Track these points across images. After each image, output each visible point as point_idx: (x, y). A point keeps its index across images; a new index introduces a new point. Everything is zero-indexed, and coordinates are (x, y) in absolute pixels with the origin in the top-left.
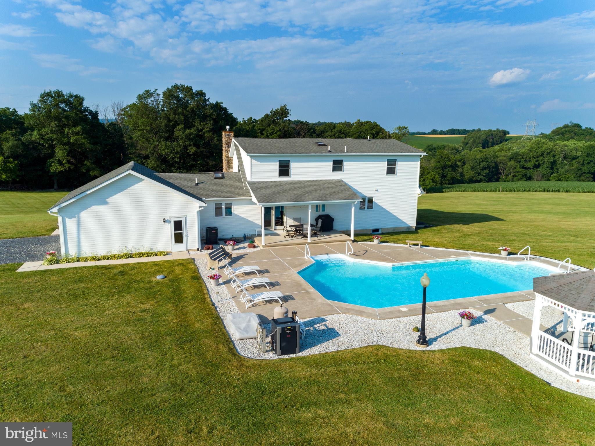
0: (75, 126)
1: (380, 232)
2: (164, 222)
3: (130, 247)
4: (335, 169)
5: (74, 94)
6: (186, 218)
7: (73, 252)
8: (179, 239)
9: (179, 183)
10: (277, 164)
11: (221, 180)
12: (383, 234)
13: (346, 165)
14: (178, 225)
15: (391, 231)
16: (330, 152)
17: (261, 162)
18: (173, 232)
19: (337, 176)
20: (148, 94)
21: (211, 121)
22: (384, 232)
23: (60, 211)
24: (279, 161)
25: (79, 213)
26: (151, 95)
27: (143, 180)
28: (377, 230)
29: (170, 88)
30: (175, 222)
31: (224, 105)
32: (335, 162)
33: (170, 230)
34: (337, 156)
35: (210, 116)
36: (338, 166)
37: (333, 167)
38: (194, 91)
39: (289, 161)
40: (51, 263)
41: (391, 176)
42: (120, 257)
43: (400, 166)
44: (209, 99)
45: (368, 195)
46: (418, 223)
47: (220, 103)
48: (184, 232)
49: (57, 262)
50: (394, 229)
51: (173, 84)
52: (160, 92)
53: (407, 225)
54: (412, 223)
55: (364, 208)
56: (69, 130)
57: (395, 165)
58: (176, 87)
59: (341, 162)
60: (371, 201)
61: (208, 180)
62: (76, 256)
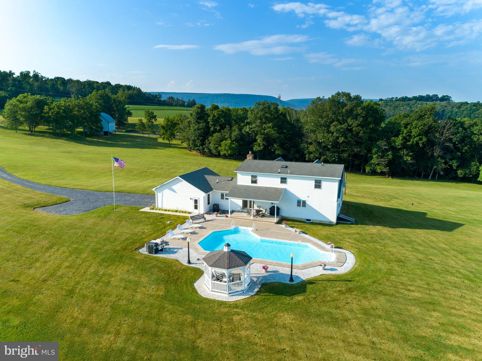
0: (269, 123)
1: (311, 221)
2: (191, 199)
3: (178, 208)
4: (282, 182)
6: (199, 199)
7: (160, 206)
8: (196, 207)
9: (211, 181)
10: (250, 177)
11: (230, 181)
13: (288, 180)
14: (196, 201)
15: (318, 222)
16: (279, 173)
17: (242, 175)
18: (194, 204)
19: (283, 186)
21: (361, 118)
22: (313, 222)
23: (155, 190)
25: (163, 191)
26: (321, 100)
27: (183, 181)
28: (310, 220)
29: (334, 95)
32: (282, 179)
34: (284, 176)
35: (360, 114)
38: (352, 96)
39: (257, 176)
40: (151, 209)
41: (318, 190)
42: (173, 211)
43: (324, 184)
44: (364, 100)
45: (303, 198)
48: (198, 205)
49: (153, 209)
50: (320, 221)
51: (337, 92)
52: (327, 98)
53: (330, 220)
54: (333, 219)
55: (300, 206)
56: (265, 125)
57: (320, 183)
58: (338, 94)
59: (285, 179)
60: (304, 203)
61: (224, 181)
62: (160, 208)
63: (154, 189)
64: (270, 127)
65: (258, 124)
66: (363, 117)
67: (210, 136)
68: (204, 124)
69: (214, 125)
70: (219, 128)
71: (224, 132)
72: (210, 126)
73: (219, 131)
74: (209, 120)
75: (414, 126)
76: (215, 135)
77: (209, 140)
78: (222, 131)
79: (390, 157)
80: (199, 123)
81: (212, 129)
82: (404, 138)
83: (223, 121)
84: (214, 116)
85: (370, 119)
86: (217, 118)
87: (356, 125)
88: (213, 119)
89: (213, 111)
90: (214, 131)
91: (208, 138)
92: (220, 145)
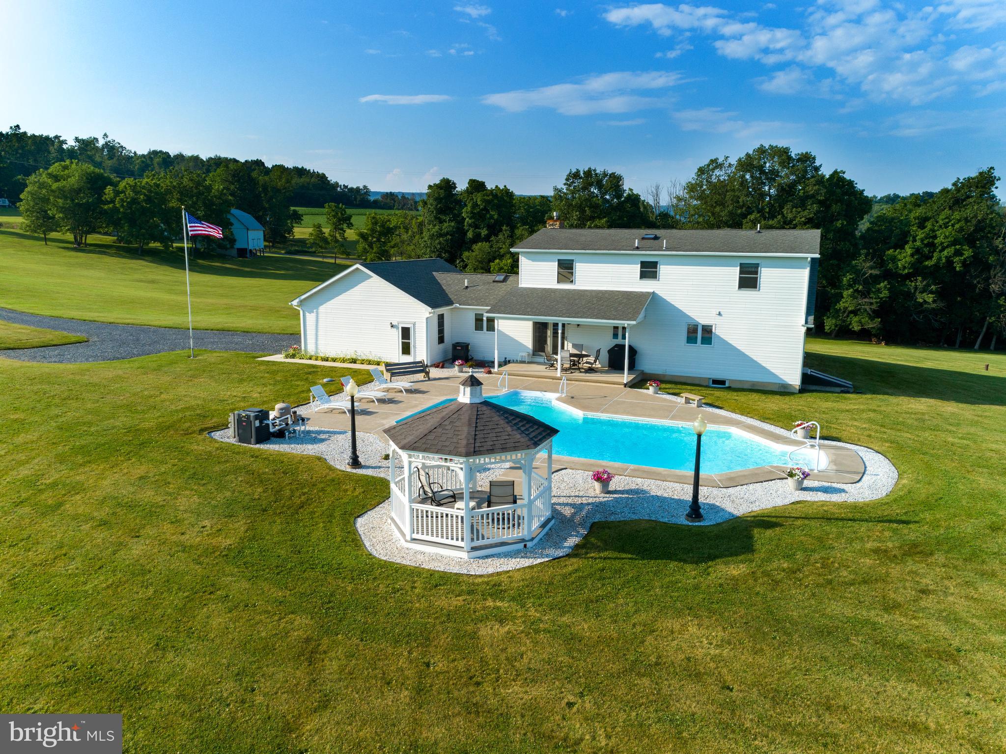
1: (727, 385)
2: (392, 326)
4: (643, 275)
6: (414, 324)
7: (311, 350)
8: (406, 349)
10: (556, 264)
12: (729, 388)
13: (664, 270)
14: (406, 333)
15: (746, 387)
16: (637, 248)
17: (533, 261)
18: (401, 340)
19: (647, 286)
20: (715, 164)
21: (815, 205)
22: (733, 386)
23: (301, 303)
24: (559, 260)
25: (317, 308)
26: (720, 166)
27: (371, 277)
28: (722, 382)
29: (751, 152)
30: (403, 328)
31: (847, 176)
32: (644, 264)
33: (397, 338)
34: (649, 255)
35: (813, 196)
36: (649, 270)
37: (641, 272)
38: (793, 155)
39: (573, 260)
40: (287, 357)
41: (748, 293)
42: (344, 361)
43: (766, 275)
44: (821, 166)
45: (703, 319)
46: (806, 379)
47: (840, 172)
48: (412, 341)
50: (754, 384)
51: (757, 146)
52: (733, 161)
53: (781, 379)
54: (794, 379)
55: (696, 342)
56: (591, 224)
57: (756, 273)
58: (761, 151)
59: (654, 265)
60: (708, 331)
61: (484, 284)
62: (313, 353)
63: (295, 303)
66: (820, 203)
67: (466, 250)
68: (453, 224)
69: (476, 226)
70: (486, 232)
71: (497, 242)
72: (466, 228)
73: (487, 239)
74: (463, 215)
75: (941, 222)
76: (477, 247)
77: (463, 261)
78: (493, 238)
79: (885, 294)
80: (441, 222)
81: (470, 235)
82: (917, 251)
83: (496, 217)
84: (475, 205)
85: (835, 208)
86: (482, 210)
87: (803, 219)
88: (472, 212)
89: (472, 194)
90: (477, 239)
91: (461, 255)
92: (489, 270)
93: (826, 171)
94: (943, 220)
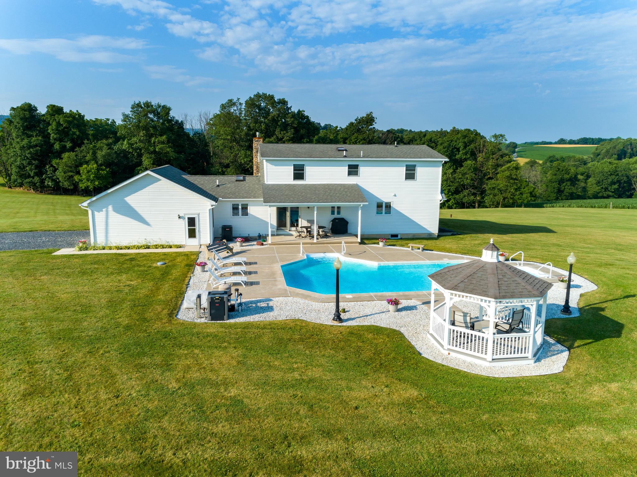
0: (161, 135)
1: (399, 237)
2: (179, 218)
3: (149, 239)
4: (350, 173)
5: (162, 105)
6: (199, 215)
7: (101, 240)
8: (192, 234)
9: (202, 184)
10: (292, 168)
11: (242, 183)
12: (401, 239)
13: (362, 170)
14: (192, 222)
15: (410, 237)
16: (345, 156)
17: (276, 165)
18: (187, 227)
19: (352, 180)
20: (231, 103)
21: (292, 130)
22: (403, 237)
23: (89, 204)
24: (294, 165)
25: (106, 207)
26: (234, 104)
27: (160, 180)
28: (396, 236)
29: (252, 97)
30: (189, 218)
31: (306, 114)
32: (350, 167)
33: (184, 226)
34: (353, 161)
35: (291, 125)
36: (353, 170)
37: (349, 171)
38: (276, 100)
39: (304, 165)
40: (80, 249)
41: (410, 182)
42: (139, 248)
43: (420, 171)
44: (291, 107)
45: (385, 199)
46: (440, 230)
47: (302, 111)
48: (197, 228)
49: (86, 249)
50: (414, 235)
51: (256, 93)
52: (243, 101)
53: (428, 231)
54: (434, 229)
55: (382, 213)
56: (155, 139)
57: (414, 170)
58: (258, 96)
59: (356, 167)
60: (388, 206)
61: (229, 183)
62: (103, 245)
63: (85, 204)
64: (163, 143)
65: (142, 138)
66: (295, 128)
67: (54, 158)
68: (40, 138)
69: (61, 140)
70: (71, 145)
71: (81, 152)
72: (52, 141)
73: (72, 149)
74: (49, 131)
75: (353, 141)
76: (66, 155)
77: (52, 166)
78: (77, 149)
80: (29, 136)
81: (57, 146)
83: (78, 133)
84: (59, 124)
85: (302, 132)
86: (65, 128)
88: (57, 130)
89: (54, 115)
90: (64, 149)
91: (50, 162)
92: (78, 173)
93: (295, 109)
94: (354, 139)
